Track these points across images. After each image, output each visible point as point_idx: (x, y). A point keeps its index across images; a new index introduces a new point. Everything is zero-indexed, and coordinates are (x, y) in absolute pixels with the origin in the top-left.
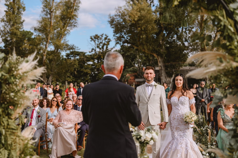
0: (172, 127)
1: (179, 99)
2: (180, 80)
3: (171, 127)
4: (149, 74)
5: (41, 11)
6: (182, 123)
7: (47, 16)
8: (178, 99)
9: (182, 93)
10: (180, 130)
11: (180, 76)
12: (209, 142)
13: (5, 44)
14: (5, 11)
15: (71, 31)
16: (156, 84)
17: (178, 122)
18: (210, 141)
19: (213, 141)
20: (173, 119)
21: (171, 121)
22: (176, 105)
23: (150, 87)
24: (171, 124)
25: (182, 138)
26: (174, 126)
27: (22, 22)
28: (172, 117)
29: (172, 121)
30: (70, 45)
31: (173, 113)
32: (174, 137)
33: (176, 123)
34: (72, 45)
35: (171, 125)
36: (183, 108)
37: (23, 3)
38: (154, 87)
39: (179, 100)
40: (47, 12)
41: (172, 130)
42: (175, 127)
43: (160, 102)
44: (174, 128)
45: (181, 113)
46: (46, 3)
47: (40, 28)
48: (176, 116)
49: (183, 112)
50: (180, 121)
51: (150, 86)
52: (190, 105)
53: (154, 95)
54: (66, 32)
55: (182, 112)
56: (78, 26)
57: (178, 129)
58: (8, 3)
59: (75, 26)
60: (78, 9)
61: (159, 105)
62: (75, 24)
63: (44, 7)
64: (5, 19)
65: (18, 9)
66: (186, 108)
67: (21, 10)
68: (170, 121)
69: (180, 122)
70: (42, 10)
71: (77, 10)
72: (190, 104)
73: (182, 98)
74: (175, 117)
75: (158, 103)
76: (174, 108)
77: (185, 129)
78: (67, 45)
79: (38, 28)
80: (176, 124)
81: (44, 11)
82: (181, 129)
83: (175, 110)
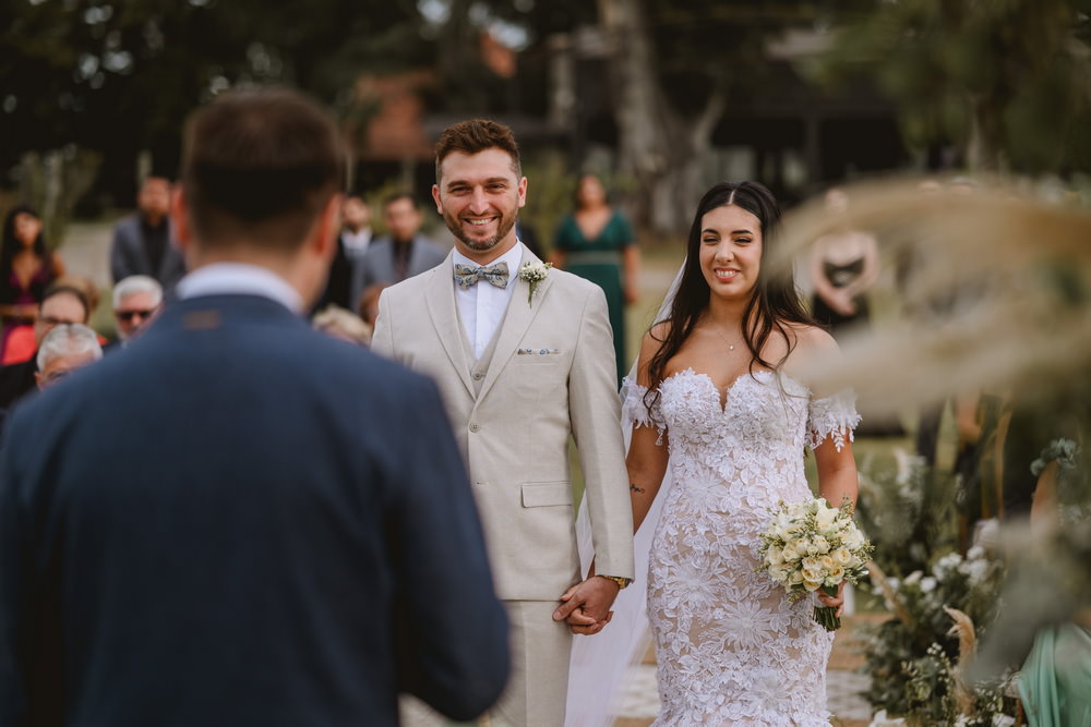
0: (661, 615)
1: (730, 391)
2: (740, 238)
3: (656, 618)
4: (479, 190)
6: (740, 583)
8: (716, 394)
9: (749, 342)
10: (726, 648)
11: (740, 202)
12: (966, 708)
16: (537, 265)
17: (714, 576)
18: (968, 700)
19: (990, 698)
20: (676, 558)
21: (657, 571)
22: (705, 438)
23: (483, 287)
24: (659, 593)
25: (738, 705)
26: (676, 610)
28: (667, 535)
29: (661, 566)
31: (679, 504)
32: (677, 702)
33: (694, 583)
35: (657, 602)
36: (758, 471)
38: (524, 289)
39: (723, 403)
41: (663, 641)
42: (687, 616)
43: (563, 415)
44: (674, 629)
45: (740, 506)
48: (702, 530)
49: (752, 502)
50: (724, 573)
51: (484, 277)
52: (815, 440)
53: (520, 352)
55: (745, 502)
57: (713, 632)
61: (559, 435)
66: (780, 464)
68: (650, 569)
69: (726, 580)
73: (752, 391)
74: (689, 540)
75: (554, 421)
76: (689, 461)
77: (769, 636)
80: (695, 598)
82: (733, 635)
83: (691, 482)
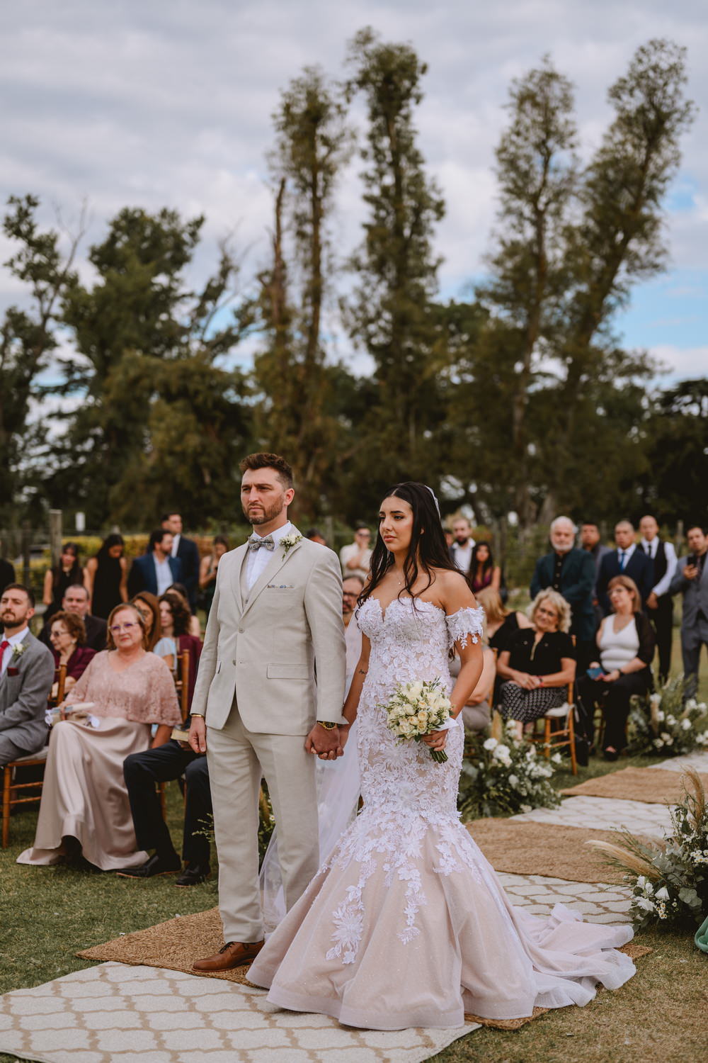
1: (387, 609)
2: (396, 518)
4: (254, 489)
5: (498, 214)
7: (521, 232)
8: (380, 611)
13: (380, 365)
14: (367, 226)
15: (634, 290)
23: (261, 551)
27: (433, 269)
30: (632, 355)
34: (640, 352)
36: (404, 659)
37: (433, 187)
38: (281, 551)
40: (521, 215)
45: (392, 680)
46: (513, 175)
47: (498, 285)
49: (399, 678)
51: (261, 545)
53: (269, 587)
54: (611, 299)
55: (395, 678)
56: (669, 266)
58: (376, 191)
59: (655, 266)
60: (661, 192)
62: (659, 260)
63: (507, 196)
64: (365, 259)
65: (417, 212)
67: (429, 214)
70: (501, 208)
71: (659, 197)
72: (449, 636)
73: (398, 608)
77: (407, 762)
78: (619, 355)
79: (491, 288)
81: (509, 211)
